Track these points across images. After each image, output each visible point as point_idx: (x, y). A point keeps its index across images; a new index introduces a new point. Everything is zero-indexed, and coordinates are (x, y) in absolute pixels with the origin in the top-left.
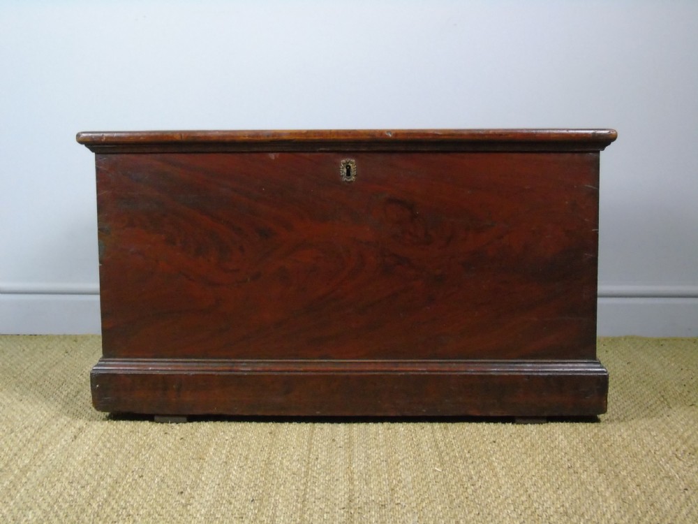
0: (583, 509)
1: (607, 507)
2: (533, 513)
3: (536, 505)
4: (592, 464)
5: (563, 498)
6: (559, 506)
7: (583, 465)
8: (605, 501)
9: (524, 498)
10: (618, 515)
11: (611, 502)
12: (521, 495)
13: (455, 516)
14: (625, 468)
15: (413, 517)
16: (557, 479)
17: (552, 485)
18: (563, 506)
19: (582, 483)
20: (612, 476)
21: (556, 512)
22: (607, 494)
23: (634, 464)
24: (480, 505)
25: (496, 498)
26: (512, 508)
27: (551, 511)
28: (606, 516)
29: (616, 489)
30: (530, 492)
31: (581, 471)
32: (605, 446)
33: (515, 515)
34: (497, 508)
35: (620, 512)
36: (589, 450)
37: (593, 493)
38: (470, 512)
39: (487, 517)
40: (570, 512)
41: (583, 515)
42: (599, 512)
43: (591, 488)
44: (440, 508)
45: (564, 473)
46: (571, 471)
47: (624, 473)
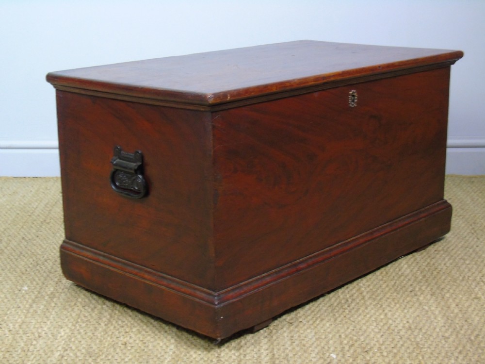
0: (421, 325)
1: (437, 323)
2: (389, 328)
3: (390, 322)
4: (426, 288)
5: (408, 316)
6: (405, 322)
7: (420, 289)
8: (435, 318)
9: (382, 317)
10: (444, 329)
11: (440, 319)
12: (380, 314)
13: (338, 331)
14: (448, 291)
15: (311, 332)
16: (403, 301)
17: (401, 306)
18: (408, 322)
19: (420, 304)
20: (440, 298)
21: (404, 327)
22: (437, 312)
23: (455, 287)
24: (354, 322)
25: (364, 316)
26: (375, 324)
27: (400, 327)
28: (436, 330)
29: (442, 309)
30: (386, 311)
31: (419, 293)
32: (435, 273)
33: (377, 330)
34: (364, 324)
35: (445, 327)
36: (424, 276)
37: (427, 311)
38: (348, 328)
39: (359, 332)
40: (413, 327)
41: (421, 329)
42: (432, 327)
43: (426, 308)
44: (328, 325)
45: (408, 296)
46: (413, 294)
47: (448, 295)
